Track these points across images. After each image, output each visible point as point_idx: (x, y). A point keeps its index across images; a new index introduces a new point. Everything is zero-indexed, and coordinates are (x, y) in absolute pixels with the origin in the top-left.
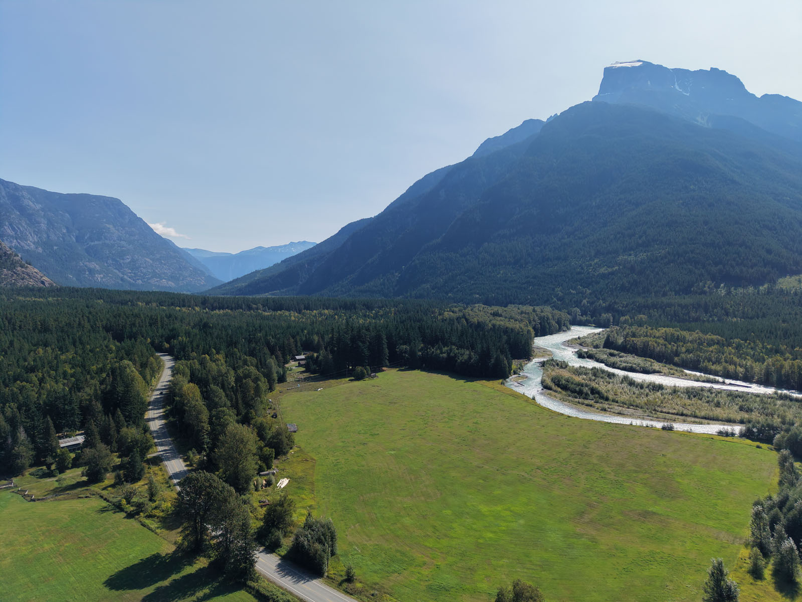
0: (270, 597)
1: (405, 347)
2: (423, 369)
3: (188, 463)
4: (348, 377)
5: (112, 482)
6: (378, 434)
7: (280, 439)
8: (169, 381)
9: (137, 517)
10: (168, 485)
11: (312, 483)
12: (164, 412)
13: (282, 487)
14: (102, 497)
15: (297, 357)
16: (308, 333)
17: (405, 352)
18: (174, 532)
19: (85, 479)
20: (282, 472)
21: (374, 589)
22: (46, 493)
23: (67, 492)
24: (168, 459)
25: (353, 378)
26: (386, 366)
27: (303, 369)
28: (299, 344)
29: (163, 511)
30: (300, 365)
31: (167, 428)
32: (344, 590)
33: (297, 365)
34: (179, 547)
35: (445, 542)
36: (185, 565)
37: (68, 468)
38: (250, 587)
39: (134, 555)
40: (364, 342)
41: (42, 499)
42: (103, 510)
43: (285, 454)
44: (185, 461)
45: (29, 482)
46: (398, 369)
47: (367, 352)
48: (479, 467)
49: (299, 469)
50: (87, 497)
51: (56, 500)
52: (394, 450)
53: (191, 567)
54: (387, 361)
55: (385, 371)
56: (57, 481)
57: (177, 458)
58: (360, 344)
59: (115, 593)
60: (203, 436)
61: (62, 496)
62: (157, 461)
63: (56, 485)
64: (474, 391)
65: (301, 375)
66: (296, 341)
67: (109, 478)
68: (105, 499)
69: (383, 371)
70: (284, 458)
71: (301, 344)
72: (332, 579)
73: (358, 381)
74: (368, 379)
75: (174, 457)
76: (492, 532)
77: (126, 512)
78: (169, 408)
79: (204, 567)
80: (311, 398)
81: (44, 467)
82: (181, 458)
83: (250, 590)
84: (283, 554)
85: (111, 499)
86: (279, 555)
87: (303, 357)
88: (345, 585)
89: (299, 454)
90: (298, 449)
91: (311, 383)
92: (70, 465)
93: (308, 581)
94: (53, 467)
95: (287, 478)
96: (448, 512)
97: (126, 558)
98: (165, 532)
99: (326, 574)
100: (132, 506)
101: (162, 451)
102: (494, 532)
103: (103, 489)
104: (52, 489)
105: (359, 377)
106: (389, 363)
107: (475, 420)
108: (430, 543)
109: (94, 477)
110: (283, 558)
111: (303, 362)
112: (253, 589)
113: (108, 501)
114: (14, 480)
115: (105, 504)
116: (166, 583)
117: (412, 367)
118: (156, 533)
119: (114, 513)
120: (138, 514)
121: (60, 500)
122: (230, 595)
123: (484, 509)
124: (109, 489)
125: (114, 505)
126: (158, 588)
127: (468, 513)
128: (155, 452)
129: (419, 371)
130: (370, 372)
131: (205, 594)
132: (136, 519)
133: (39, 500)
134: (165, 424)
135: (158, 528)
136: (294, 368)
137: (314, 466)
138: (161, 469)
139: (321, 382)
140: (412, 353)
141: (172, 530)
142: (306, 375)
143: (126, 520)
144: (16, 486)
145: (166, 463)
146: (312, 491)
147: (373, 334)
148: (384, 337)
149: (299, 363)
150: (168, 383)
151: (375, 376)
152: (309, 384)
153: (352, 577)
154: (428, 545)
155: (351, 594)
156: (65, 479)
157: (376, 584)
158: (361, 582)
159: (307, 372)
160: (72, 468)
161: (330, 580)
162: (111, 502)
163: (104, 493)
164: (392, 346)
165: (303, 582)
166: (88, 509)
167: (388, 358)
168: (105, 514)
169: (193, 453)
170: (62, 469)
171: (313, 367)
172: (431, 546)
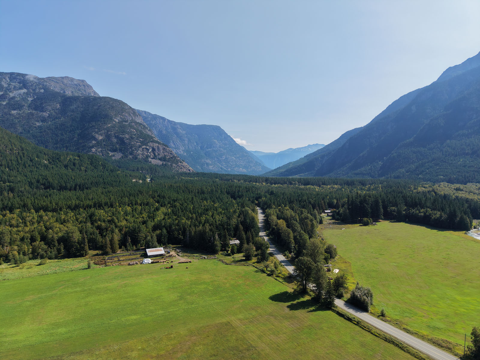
0: (345, 315)
1: (393, 208)
2: (406, 222)
3: (286, 257)
4: (359, 224)
5: (256, 261)
6: (384, 254)
7: (331, 250)
8: (263, 219)
9: (272, 276)
10: (281, 265)
11: (352, 273)
12: (266, 233)
13: (336, 272)
14: (254, 266)
15: (326, 211)
16: (330, 198)
17: (394, 211)
18: (290, 284)
19: (244, 258)
20: (334, 266)
21: (397, 321)
22: (231, 262)
23: (239, 263)
24: (276, 254)
25: (361, 224)
26: (382, 219)
27: (331, 218)
28: (326, 204)
29: (283, 275)
30: (328, 216)
31: (270, 241)
32: (381, 319)
33: (327, 215)
34: (295, 290)
35: (434, 309)
36: (300, 297)
37: (235, 253)
38: (334, 310)
39: (277, 290)
40: (368, 204)
41: (230, 264)
42: (256, 272)
43: (334, 258)
44: (284, 256)
45: (222, 257)
46: (389, 221)
47: (369, 210)
48: (453, 277)
49: (343, 266)
50: (248, 266)
51: (236, 265)
52: (395, 263)
53: (303, 298)
54: (382, 216)
55: (381, 222)
56: (232, 258)
57: (280, 254)
58: (365, 205)
59: (274, 302)
60: (291, 245)
61: (237, 264)
62: (271, 254)
63: (233, 259)
64: (445, 236)
65: (330, 221)
66: (325, 202)
67: (254, 260)
68: (256, 267)
69: (380, 222)
70: (333, 260)
71: (327, 204)
72: (373, 314)
73: (365, 226)
74: (371, 225)
75: (279, 254)
76: (464, 309)
77: (267, 274)
78: (267, 232)
79: (309, 300)
80: (340, 233)
81: (226, 252)
82: (282, 254)
83: (334, 311)
84: (345, 300)
85: (258, 268)
86: (343, 300)
87: (329, 211)
88: (381, 317)
89: (341, 259)
90: (340, 257)
91: (337, 225)
92: (236, 252)
93: (361, 312)
94: (229, 252)
95: (338, 269)
96: (435, 296)
97: (274, 291)
98: (287, 284)
99: (370, 311)
100: (269, 271)
101: (272, 251)
102: (467, 309)
103: (254, 263)
104: (232, 261)
105: (366, 224)
106: (384, 217)
107: (448, 253)
108: (426, 308)
109: (248, 258)
110: (346, 302)
111: (329, 214)
112: (336, 311)
113: (257, 268)
114: (216, 255)
115: (257, 269)
116: (295, 302)
117: (399, 221)
118: (283, 283)
119: (262, 273)
120: (272, 275)
121: (237, 265)
122: (325, 311)
123: (458, 298)
124: (256, 263)
125: (260, 270)
126: (292, 304)
127: (447, 298)
128: (269, 251)
129: (404, 223)
130: (372, 222)
131: (313, 309)
132: (272, 277)
133: (229, 264)
134: (269, 239)
135: (283, 281)
136: (325, 217)
137: (350, 265)
138: (275, 258)
139: (343, 225)
140: (399, 212)
141: (289, 283)
142: (333, 221)
143: (267, 277)
144: (218, 258)
145: (276, 256)
146: (353, 276)
147: (373, 199)
148: (380, 201)
149: (328, 214)
150: (263, 220)
151: (375, 224)
152: (336, 226)
153: (384, 314)
154: (424, 309)
155: (385, 321)
156: (235, 258)
157: (397, 320)
158: (389, 318)
159: (333, 220)
160: (236, 253)
161: (372, 314)
162: (259, 269)
163: (254, 265)
164: (385, 207)
165: (359, 312)
166: (250, 270)
167: (383, 214)
168: (258, 273)
169: (287, 253)
170: (233, 253)
171: (337, 217)
172: (426, 309)
